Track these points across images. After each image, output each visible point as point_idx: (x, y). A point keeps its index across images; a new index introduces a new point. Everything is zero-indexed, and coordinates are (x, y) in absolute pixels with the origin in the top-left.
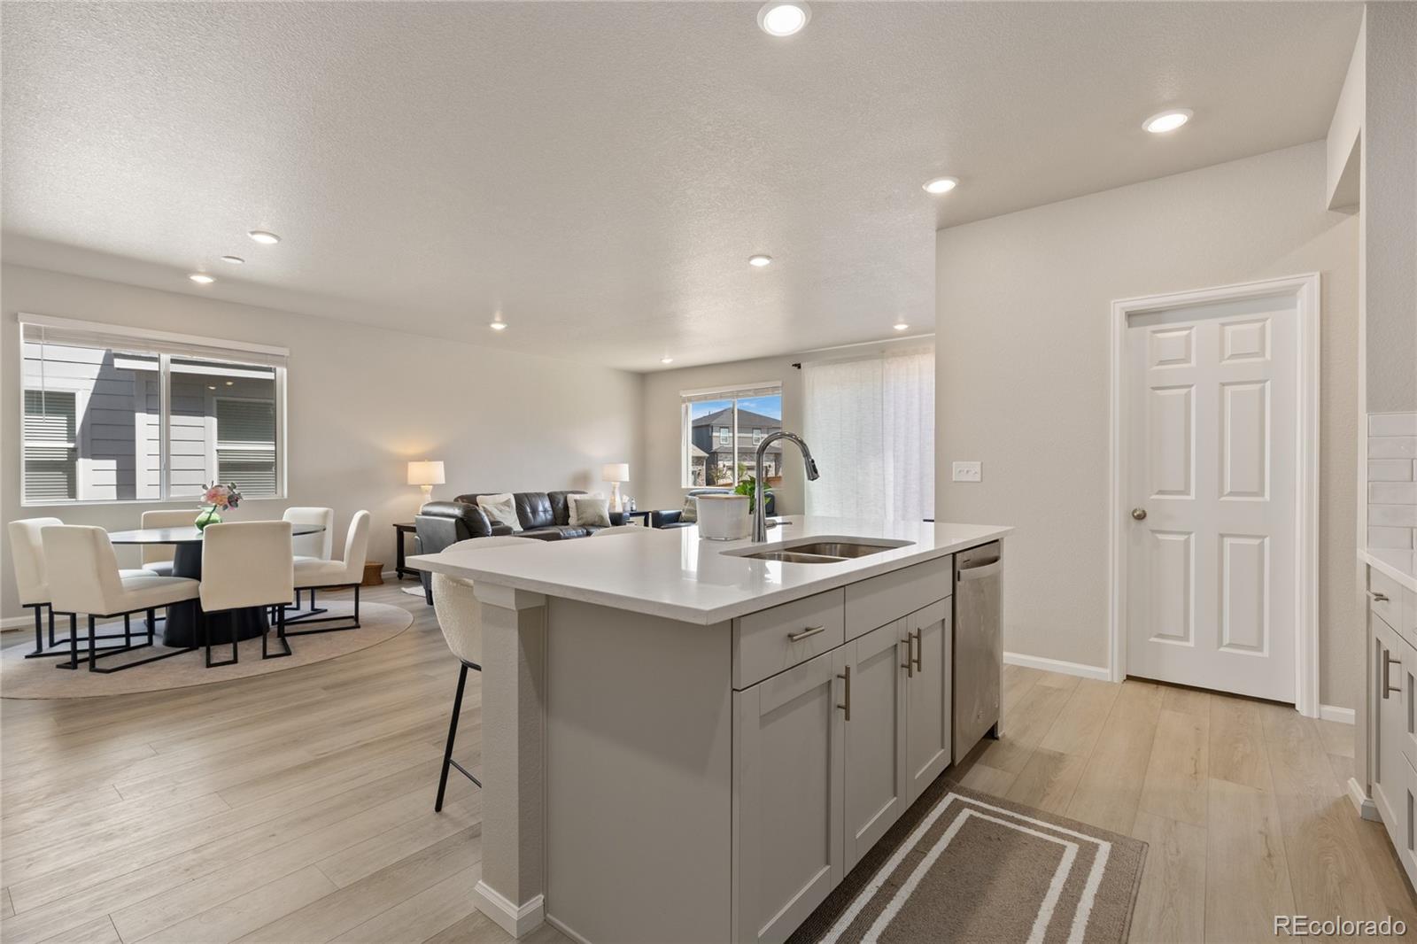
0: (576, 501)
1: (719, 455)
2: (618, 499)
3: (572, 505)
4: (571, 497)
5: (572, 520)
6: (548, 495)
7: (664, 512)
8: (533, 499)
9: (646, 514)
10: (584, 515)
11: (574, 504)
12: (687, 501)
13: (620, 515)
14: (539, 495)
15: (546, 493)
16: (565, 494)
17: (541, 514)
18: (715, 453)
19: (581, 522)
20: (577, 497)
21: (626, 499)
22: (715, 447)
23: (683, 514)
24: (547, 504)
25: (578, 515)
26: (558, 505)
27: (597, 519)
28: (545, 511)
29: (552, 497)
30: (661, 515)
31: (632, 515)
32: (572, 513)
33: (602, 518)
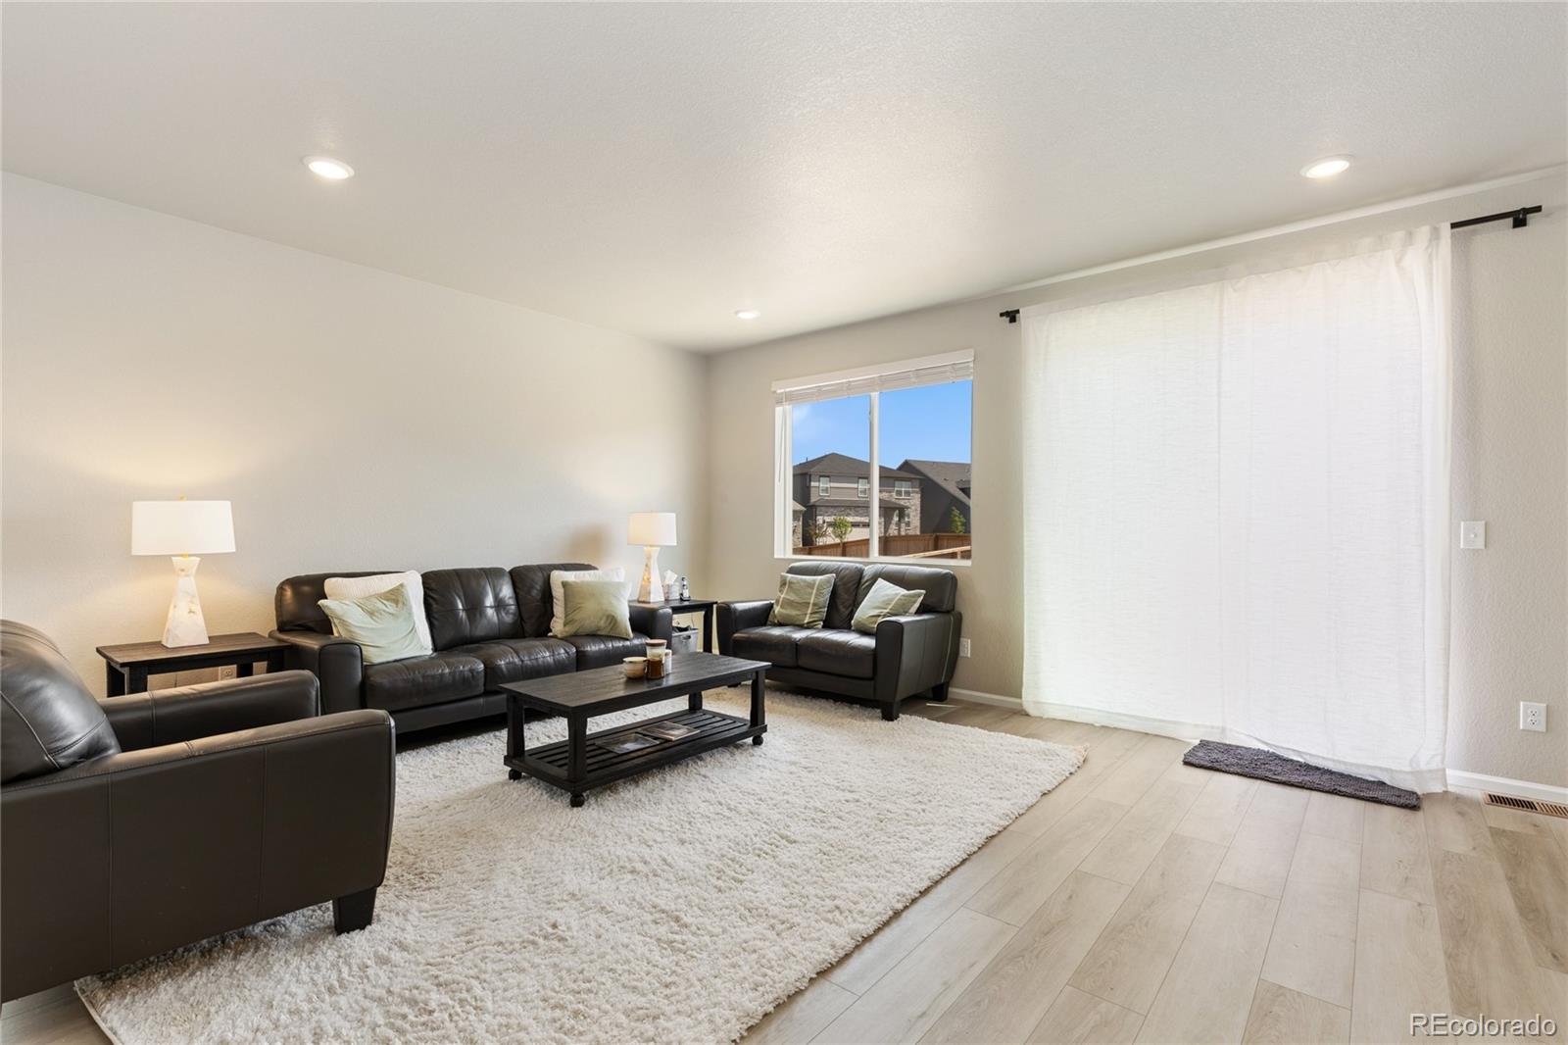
0: (565, 585)
1: (818, 509)
2: (655, 579)
3: (558, 592)
4: (558, 577)
5: (558, 626)
6: (511, 572)
7: (740, 606)
8: (474, 584)
9: (707, 607)
10: (578, 616)
11: (562, 590)
12: (783, 584)
13: (653, 613)
14: (493, 574)
15: (508, 570)
16: (546, 569)
17: (490, 612)
18: (814, 507)
19: (571, 629)
20: (571, 576)
21: (672, 578)
22: (813, 499)
23: (777, 609)
24: (507, 591)
25: (566, 616)
26: (529, 592)
27: (602, 623)
28: (499, 605)
29: (518, 576)
30: (735, 610)
31: (677, 610)
32: (559, 609)
33: (612, 620)
